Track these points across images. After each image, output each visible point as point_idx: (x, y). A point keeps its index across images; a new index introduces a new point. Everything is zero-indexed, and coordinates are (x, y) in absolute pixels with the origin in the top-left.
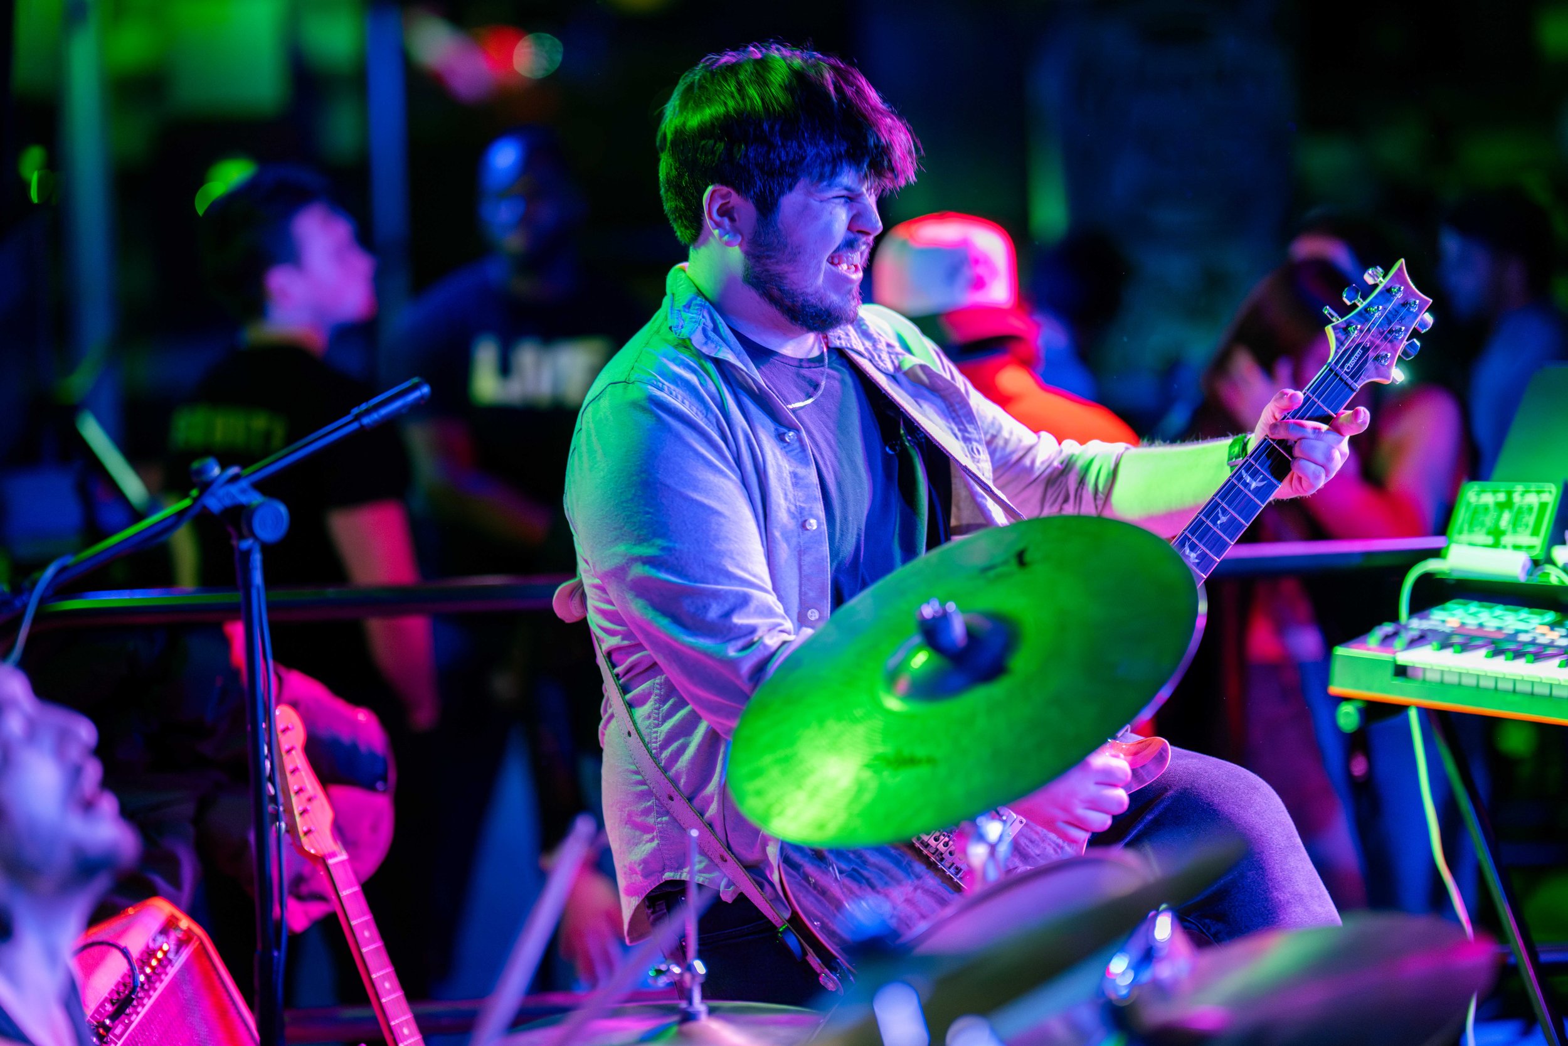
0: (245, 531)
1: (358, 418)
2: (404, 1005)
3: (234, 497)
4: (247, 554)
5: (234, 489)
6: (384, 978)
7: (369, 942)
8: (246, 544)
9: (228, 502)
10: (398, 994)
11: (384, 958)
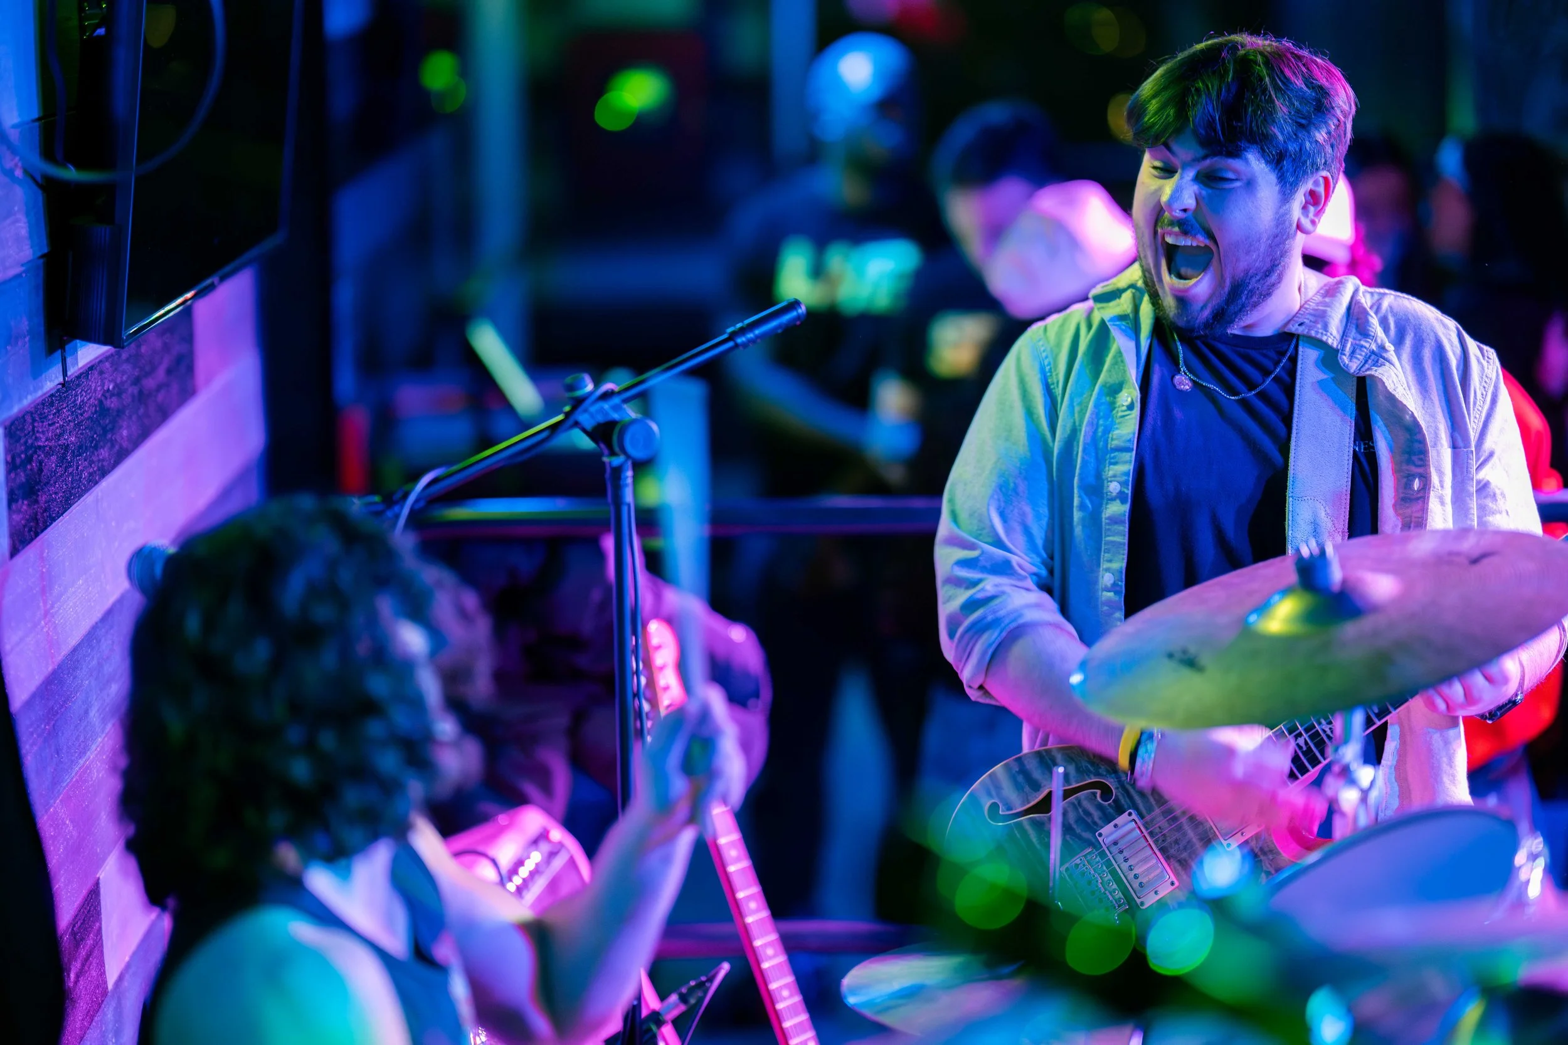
0: (616, 448)
1: (732, 337)
2: (769, 925)
3: (607, 414)
4: (617, 472)
5: (606, 406)
6: (750, 898)
7: (737, 860)
8: (616, 461)
9: (600, 419)
10: (765, 914)
11: (751, 876)
